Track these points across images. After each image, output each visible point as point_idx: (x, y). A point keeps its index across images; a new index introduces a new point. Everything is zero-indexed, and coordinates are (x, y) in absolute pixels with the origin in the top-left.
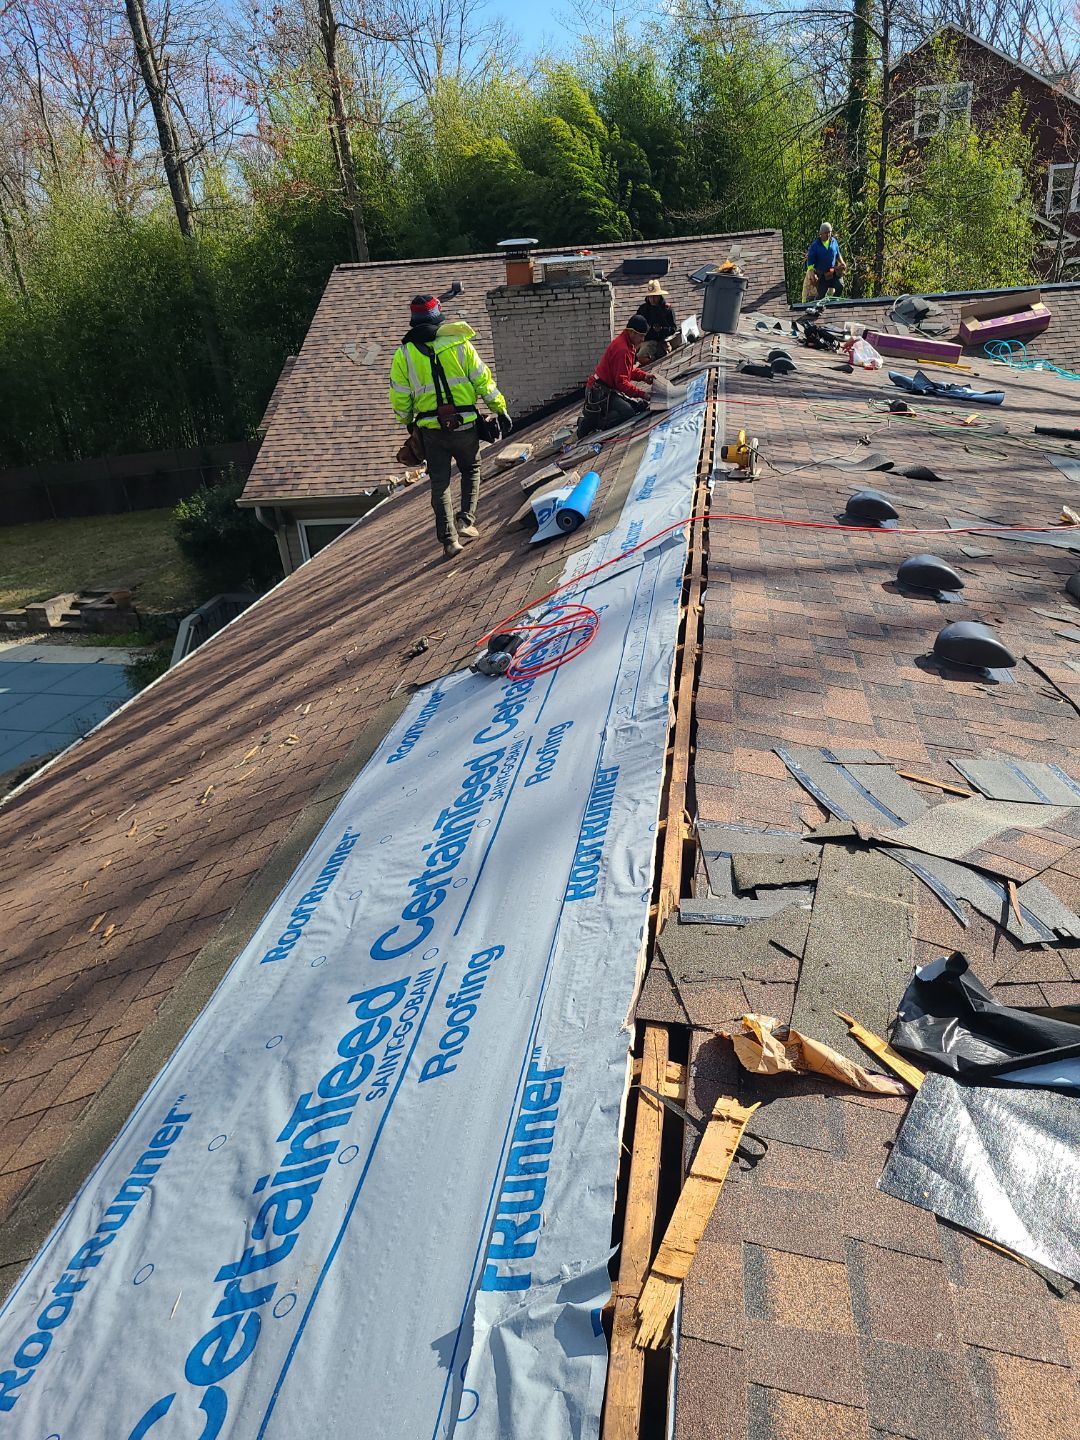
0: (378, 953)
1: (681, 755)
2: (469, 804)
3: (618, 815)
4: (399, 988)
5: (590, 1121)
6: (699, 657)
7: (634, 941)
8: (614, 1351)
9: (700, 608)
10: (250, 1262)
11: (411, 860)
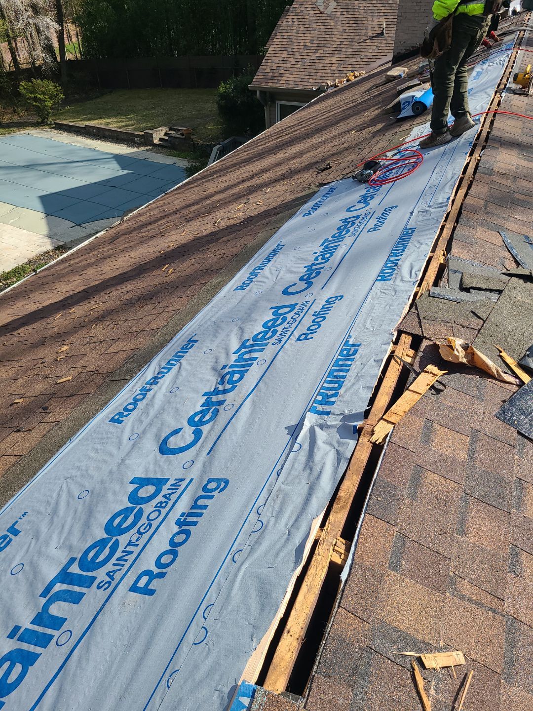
0: (286, 292)
1: (449, 226)
2: (339, 237)
3: (410, 248)
4: (293, 307)
5: (368, 363)
6: (471, 182)
7: (405, 300)
8: (360, 441)
9: (479, 158)
10: (216, 392)
11: (307, 258)
